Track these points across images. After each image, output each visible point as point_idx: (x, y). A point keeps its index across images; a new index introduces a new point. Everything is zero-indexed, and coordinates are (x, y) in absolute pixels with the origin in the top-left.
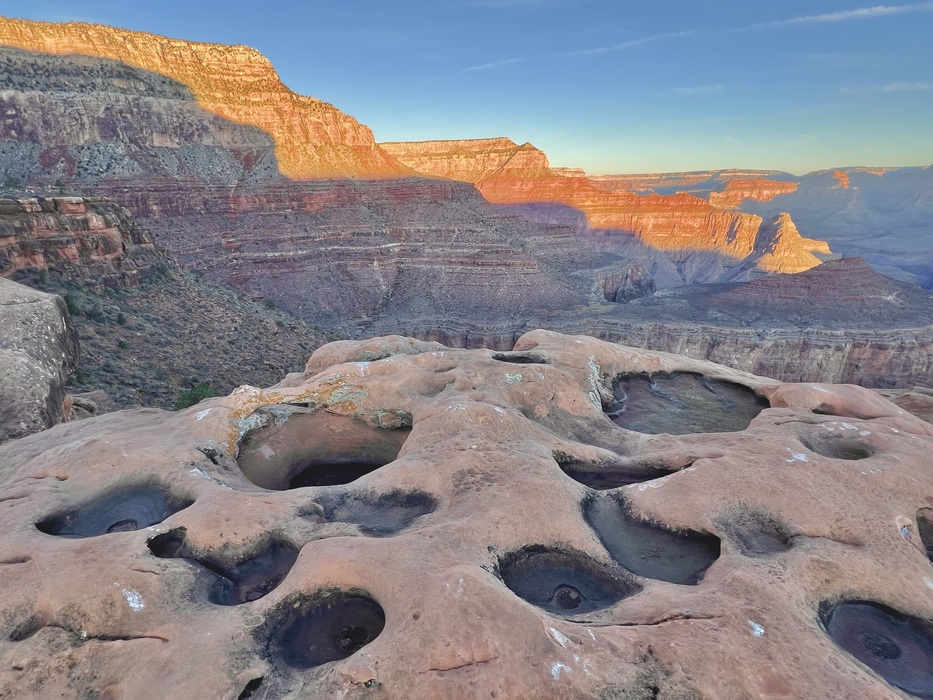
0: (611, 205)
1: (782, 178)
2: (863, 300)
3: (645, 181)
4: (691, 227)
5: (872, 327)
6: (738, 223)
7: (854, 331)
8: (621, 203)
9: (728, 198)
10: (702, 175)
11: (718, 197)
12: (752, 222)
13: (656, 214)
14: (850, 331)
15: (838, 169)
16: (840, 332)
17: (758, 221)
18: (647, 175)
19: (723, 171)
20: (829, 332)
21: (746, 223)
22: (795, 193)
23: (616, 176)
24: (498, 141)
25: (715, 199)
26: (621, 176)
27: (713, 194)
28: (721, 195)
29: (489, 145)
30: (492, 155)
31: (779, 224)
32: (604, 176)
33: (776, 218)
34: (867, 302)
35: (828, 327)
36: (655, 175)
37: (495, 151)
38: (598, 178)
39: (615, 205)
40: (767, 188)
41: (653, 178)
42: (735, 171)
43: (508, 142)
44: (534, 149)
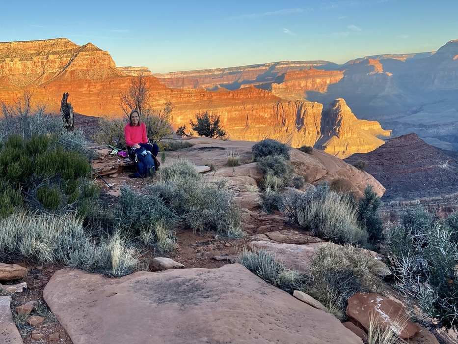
0: (184, 102)
1: (328, 67)
2: (425, 170)
3: (209, 76)
4: (263, 118)
5: (439, 193)
6: (303, 111)
7: (427, 199)
8: (193, 99)
9: (287, 88)
10: (260, 68)
11: (279, 88)
12: (315, 108)
13: (229, 108)
14: (423, 199)
15: (370, 57)
16: (417, 201)
17: (319, 108)
18: (210, 71)
19: (278, 63)
20: (408, 202)
21: (310, 111)
22: (342, 80)
23: (181, 73)
24: (55, 43)
25: (277, 89)
26: (186, 72)
27: (274, 85)
28: (281, 86)
29: (46, 46)
30: (51, 57)
31: (338, 109)
32: (170, 73)
33: (334, 104)
34: (429, 172)
35: (406, 197)
36: (217, 70)
37: (54, 53)
38: (163, 75)
39: (189, 102)
40: (319, 77)
41: (216, 73)
42: (287, 63)
43: (67, 43)
44: (98, 49)
